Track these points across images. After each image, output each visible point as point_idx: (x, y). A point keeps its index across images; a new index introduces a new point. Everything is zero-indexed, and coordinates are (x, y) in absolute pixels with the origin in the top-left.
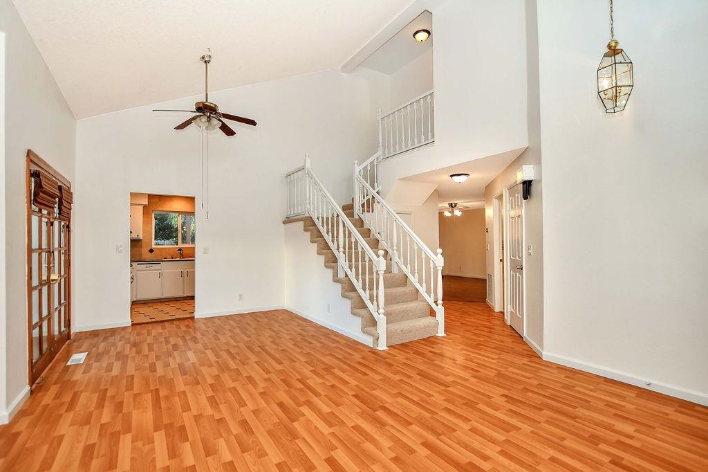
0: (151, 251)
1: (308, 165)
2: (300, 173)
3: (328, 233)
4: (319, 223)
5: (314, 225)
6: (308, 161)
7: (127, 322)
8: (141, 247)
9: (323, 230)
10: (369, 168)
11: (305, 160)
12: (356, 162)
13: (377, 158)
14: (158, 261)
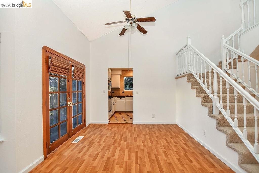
0: (123, 92)
1: (189, 43)
2: (184, 49)
3: (204, 82)
4: (197, 77)
5: (194, 78)
6: (189, 40)
7: (107, 122)
8: (120, 91)
9: (200, 81)
10: (233, 39)
11: (188, 40)
12: (223, 36)
13: (240, 32)
14: (124, 96)
